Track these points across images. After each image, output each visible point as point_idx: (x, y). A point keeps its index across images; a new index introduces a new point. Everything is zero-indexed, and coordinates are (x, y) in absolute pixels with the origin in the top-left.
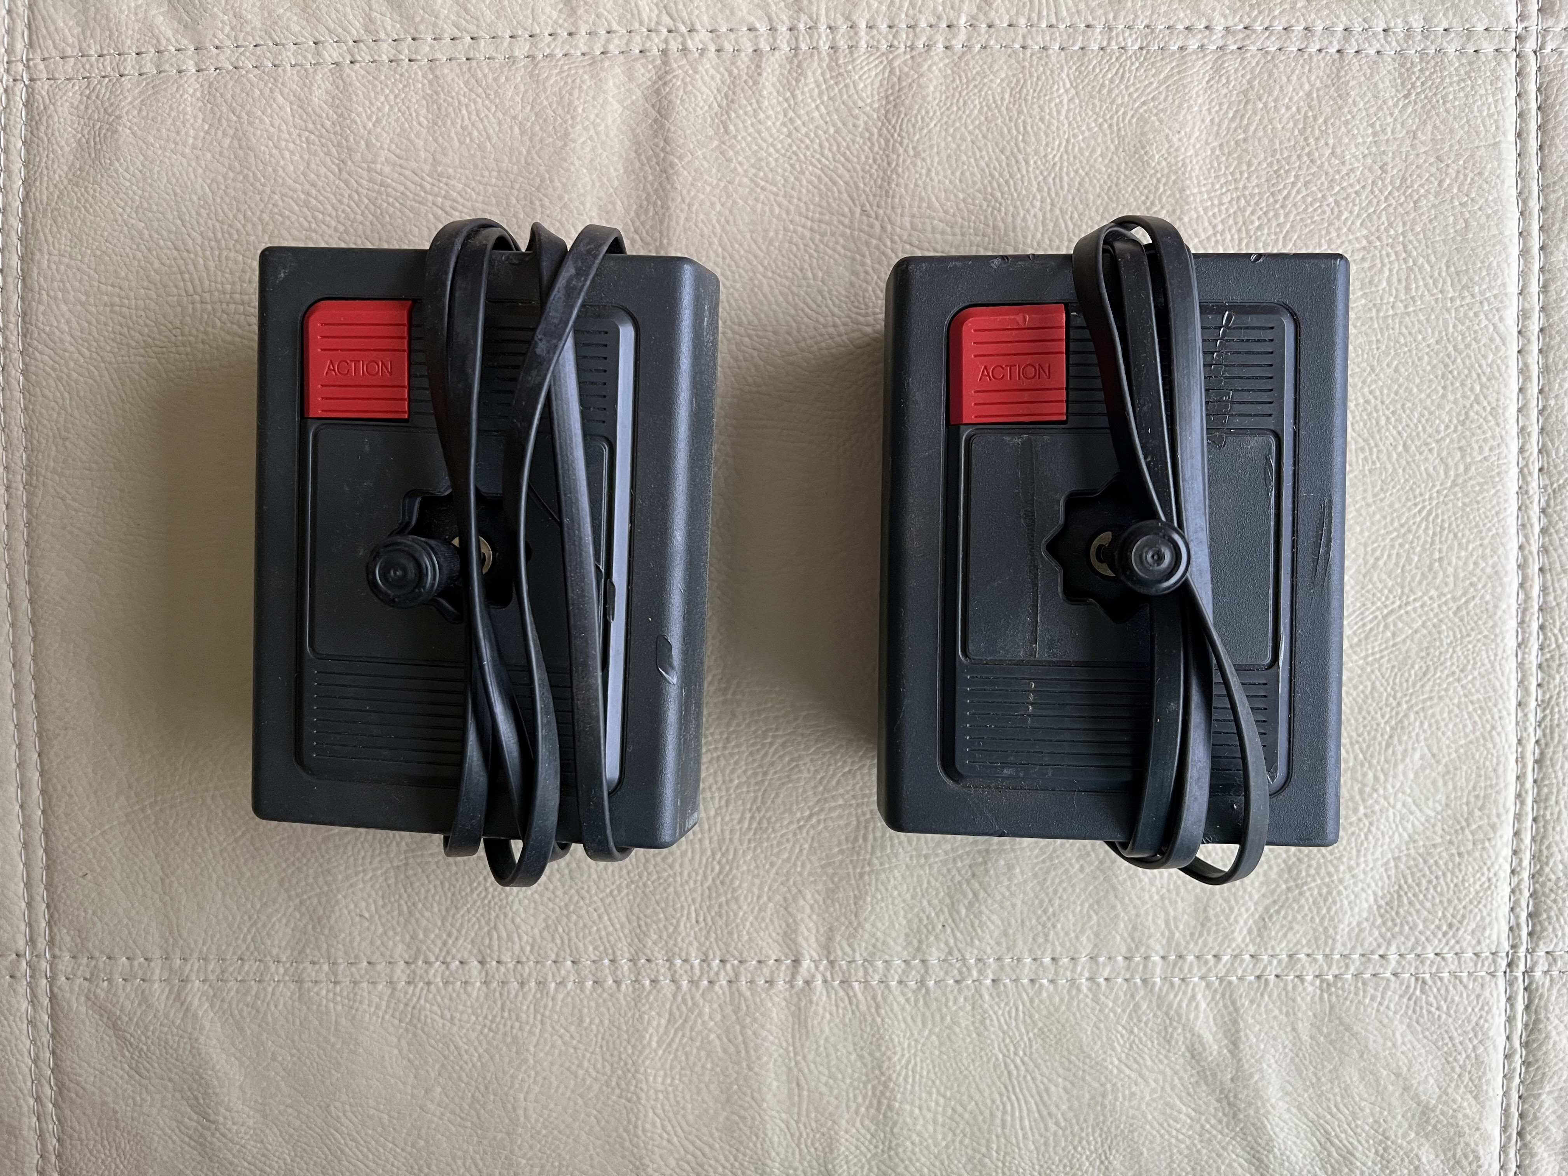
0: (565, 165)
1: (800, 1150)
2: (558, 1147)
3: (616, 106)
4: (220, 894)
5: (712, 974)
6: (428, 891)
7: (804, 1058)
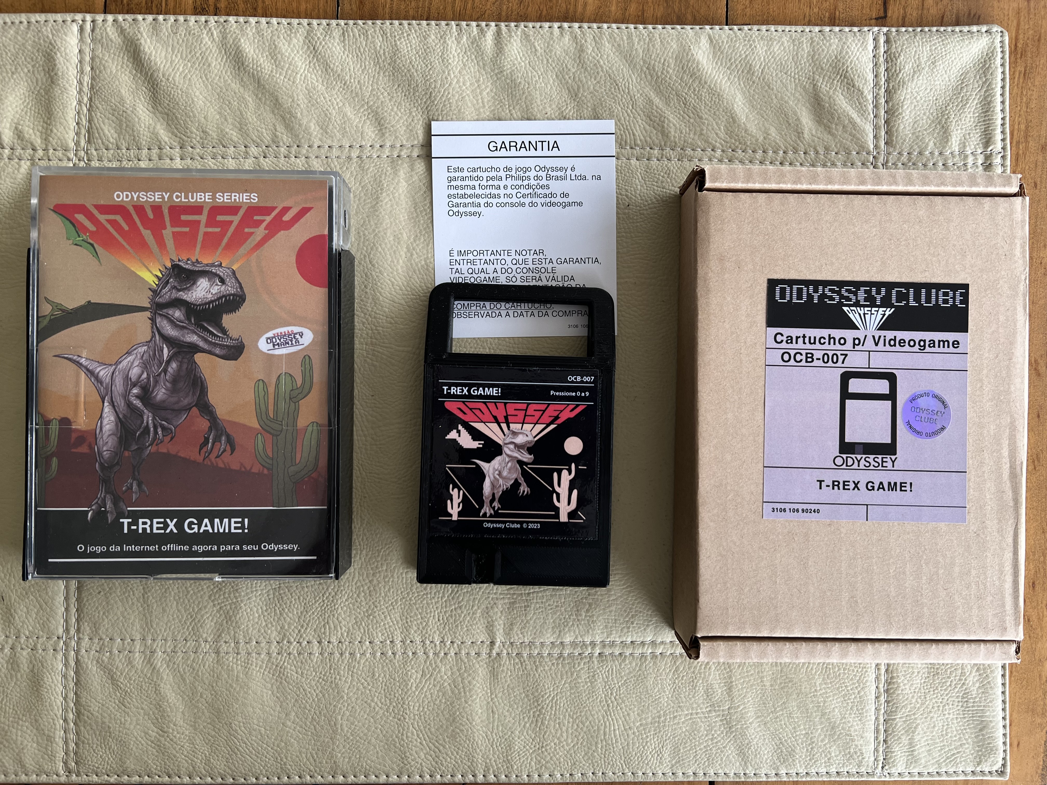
0: (377, 213)
1: (493, 749)
2: (359, 746)
3: (404, 183)
4: (175, 603)
5: (446, 649)
6: (291, 602)
7: (496, 696)
